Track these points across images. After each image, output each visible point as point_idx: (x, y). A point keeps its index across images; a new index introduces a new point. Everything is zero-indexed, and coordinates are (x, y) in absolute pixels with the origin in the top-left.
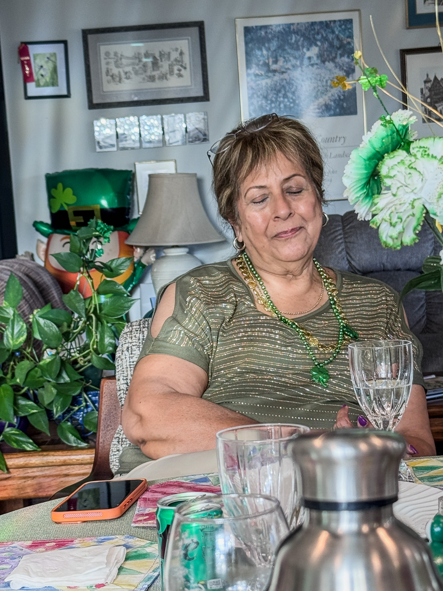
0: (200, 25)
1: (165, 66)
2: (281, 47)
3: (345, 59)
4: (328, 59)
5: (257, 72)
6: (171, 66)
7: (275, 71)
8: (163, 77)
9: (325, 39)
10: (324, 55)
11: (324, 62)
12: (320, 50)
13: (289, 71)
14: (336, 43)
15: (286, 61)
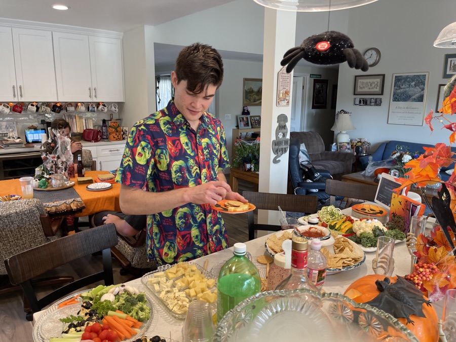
0: (384, 75)
1: (373, 85)
2: (404, 82)
3: (422, 86)
4: (417, 86)
5: (397, 88)
6: (375, 86)
7: (402, 88)
8: (372, 88)
9: (417, 80)
12: (415, 83)
13: (406, 88)
14: (420, 81)
15: (405, 85)
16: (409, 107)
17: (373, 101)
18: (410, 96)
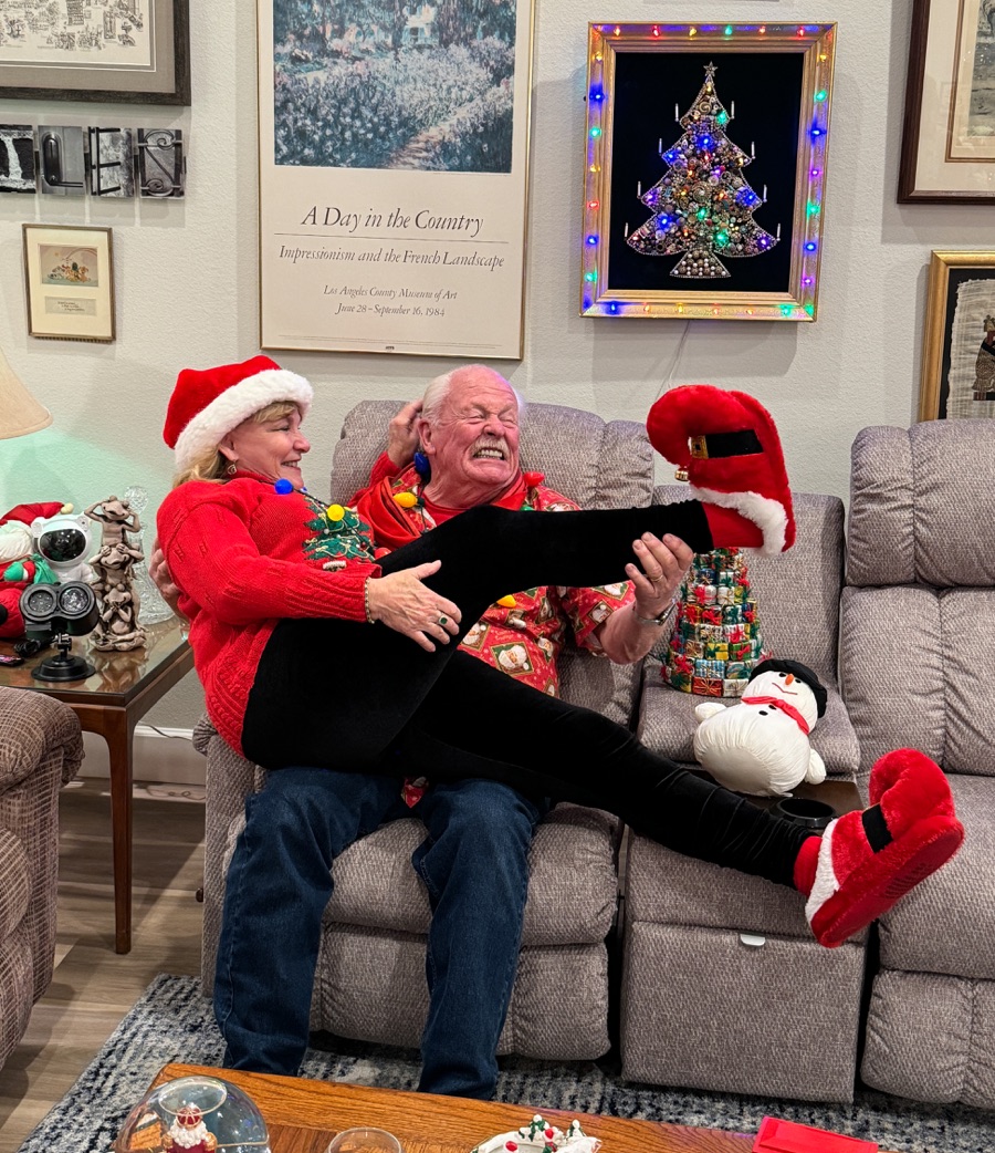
1: (95, 15)
3: (494, 41)
4: (456, 37)
5: (297, 52)
6: (109, 18)
7: (337, 54)
8: (90, 41)
10: (448, 28)
11: (445, 43)
12: (439, 13)
13: (367, 58)
15: (362, 33)
16: (409, 213)
17: (110, 150)
18: (410, 126)
